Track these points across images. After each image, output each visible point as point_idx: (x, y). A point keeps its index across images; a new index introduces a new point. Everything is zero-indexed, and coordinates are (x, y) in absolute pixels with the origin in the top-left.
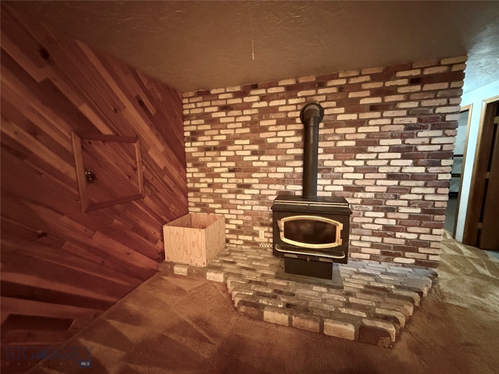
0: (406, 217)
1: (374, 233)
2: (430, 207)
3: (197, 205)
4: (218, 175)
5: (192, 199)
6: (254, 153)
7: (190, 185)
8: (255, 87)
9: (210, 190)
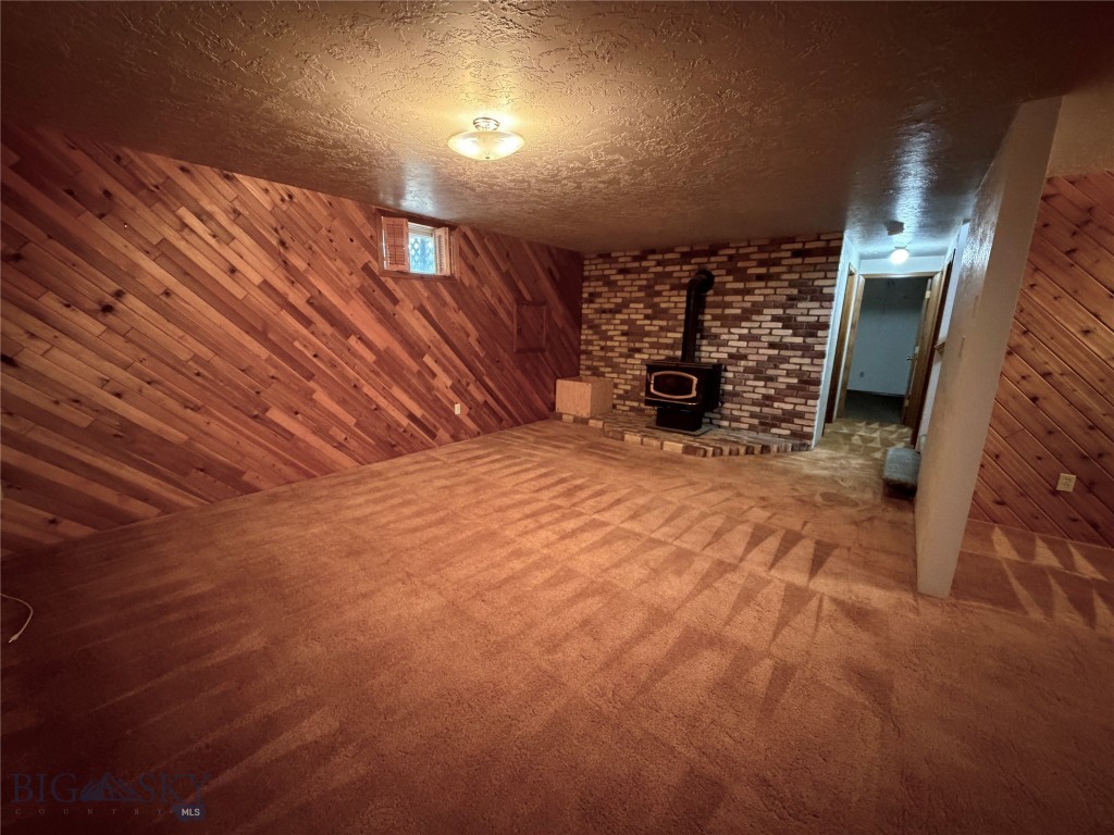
0: (784, 386)
1: (754, 403)
2: (805, 378)
3: (588, 368)
4: (611, 338)
5: (584, 361)
6: (647, 317)
7: (583, 347)
8: (653, 252)
9: (602, 354)
